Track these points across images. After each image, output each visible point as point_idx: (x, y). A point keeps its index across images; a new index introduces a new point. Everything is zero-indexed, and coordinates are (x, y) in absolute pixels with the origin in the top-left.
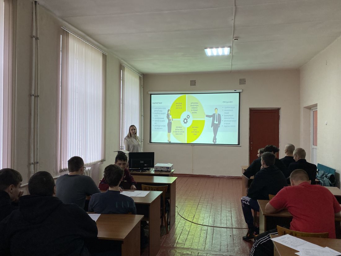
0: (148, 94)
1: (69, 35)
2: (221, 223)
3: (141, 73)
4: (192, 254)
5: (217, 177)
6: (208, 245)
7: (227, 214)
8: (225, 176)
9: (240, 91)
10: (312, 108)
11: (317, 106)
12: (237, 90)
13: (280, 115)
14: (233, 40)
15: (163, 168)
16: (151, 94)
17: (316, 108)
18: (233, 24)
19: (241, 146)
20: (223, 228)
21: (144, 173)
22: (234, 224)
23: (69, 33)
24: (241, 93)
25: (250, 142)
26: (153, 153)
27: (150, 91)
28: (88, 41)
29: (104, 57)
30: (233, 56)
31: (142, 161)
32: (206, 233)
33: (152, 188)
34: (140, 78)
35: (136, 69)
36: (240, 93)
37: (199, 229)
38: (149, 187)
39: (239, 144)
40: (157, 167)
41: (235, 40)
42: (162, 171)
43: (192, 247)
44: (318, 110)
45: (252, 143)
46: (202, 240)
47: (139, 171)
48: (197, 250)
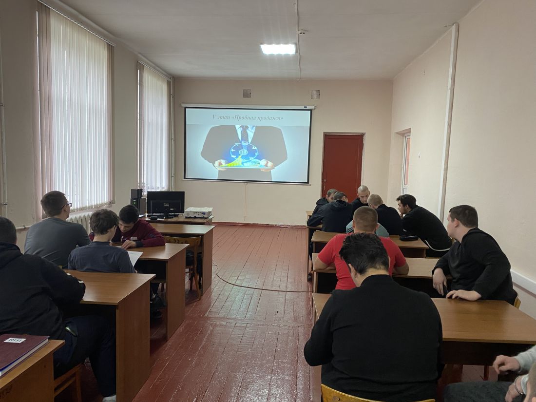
0: (182, 107)
1: (51, 11)
2: (272, 285)
3: (170, 74)
4: (228, 324)
5: (278, 226)
6: (250, 313)
7: (283, 274)
8: (288, 225)
9: (313, 107)
10: (406, 135)
11: (410, 132)
12: (308, 106)
13: (364, 142)
14: (298, 35)
15: (197, 214)
16: (185, 108)
17: (408, 134)
18: (296, 11)
19: (310, 185)
20: (273, 292)
21: (169, 220)
22: (289, 286)
23: (49, 8)
24: (313, 111)
25: (323, 180)
26: (183, 193)
27: (183, 103)
28: (82, 23)
29: (111, 49)
30: (300, 56)
31: (166, 203)
32: (250, 299)
33: (178, 240)
34: (169, 83)
35: (161, 69)
36: (311, 110)
37: (241, 294)
38: (174, 239)
39: (308, 183)
40: (188, 213)
41: (301, 34)
42: (195, 217)
43: (229, 316)
44: (411, 137)
45: (325, 181)
46: (244, 306)
47: (163, 218)
48: (235, 319)
